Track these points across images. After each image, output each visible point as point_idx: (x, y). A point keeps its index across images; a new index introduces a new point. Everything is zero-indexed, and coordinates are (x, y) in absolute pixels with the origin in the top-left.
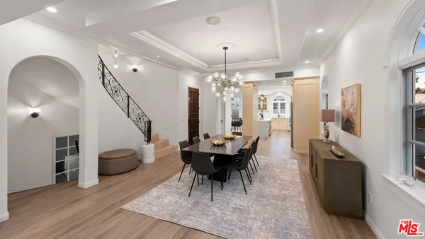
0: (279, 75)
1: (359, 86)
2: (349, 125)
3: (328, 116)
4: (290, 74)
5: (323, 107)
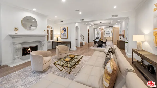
0: (110, 26)
1: (125, 30)
2: (123, 37)
3: (120, 35)
4: (113, 26)
5: (120, 34)
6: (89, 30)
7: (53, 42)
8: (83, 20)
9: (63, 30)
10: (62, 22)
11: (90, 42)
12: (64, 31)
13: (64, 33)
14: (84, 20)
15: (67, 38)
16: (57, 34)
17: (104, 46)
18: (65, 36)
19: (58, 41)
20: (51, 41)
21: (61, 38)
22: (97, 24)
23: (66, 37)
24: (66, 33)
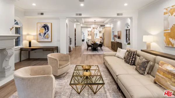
0: (101, 26)
1: (121, 31)
2: (119, 38)
3: (115, 36)
4: (104, 26)
6: (75, 30)
7: (21, 50)
8: (80, 15)
9: (43, 28)
10: (42, 14)
11: (76, 45)
12: (46, 29)
13: (45, 34)
14: (83, 16)
15: (51, 41)
16: (28, 35)
17: (99, 50)
18: (48, 38)
19: (32, 48)
20: (17, 47)
21: (39, 42)
22: (88, 22)
23: (49, 40)
24: (49, 32)
